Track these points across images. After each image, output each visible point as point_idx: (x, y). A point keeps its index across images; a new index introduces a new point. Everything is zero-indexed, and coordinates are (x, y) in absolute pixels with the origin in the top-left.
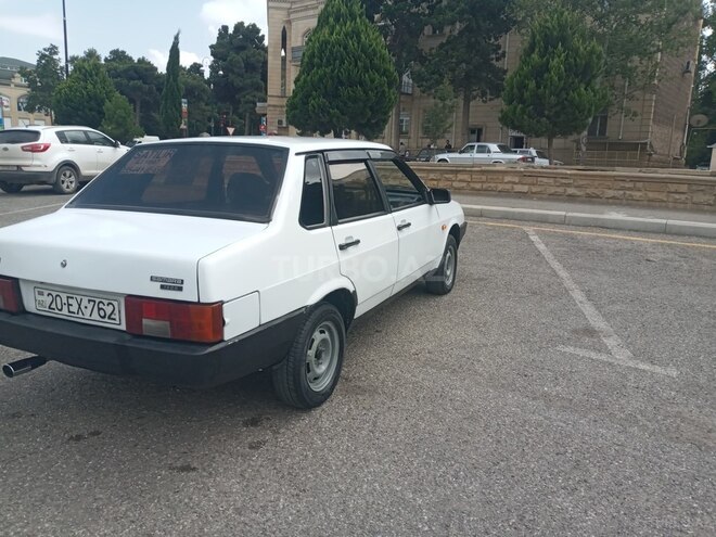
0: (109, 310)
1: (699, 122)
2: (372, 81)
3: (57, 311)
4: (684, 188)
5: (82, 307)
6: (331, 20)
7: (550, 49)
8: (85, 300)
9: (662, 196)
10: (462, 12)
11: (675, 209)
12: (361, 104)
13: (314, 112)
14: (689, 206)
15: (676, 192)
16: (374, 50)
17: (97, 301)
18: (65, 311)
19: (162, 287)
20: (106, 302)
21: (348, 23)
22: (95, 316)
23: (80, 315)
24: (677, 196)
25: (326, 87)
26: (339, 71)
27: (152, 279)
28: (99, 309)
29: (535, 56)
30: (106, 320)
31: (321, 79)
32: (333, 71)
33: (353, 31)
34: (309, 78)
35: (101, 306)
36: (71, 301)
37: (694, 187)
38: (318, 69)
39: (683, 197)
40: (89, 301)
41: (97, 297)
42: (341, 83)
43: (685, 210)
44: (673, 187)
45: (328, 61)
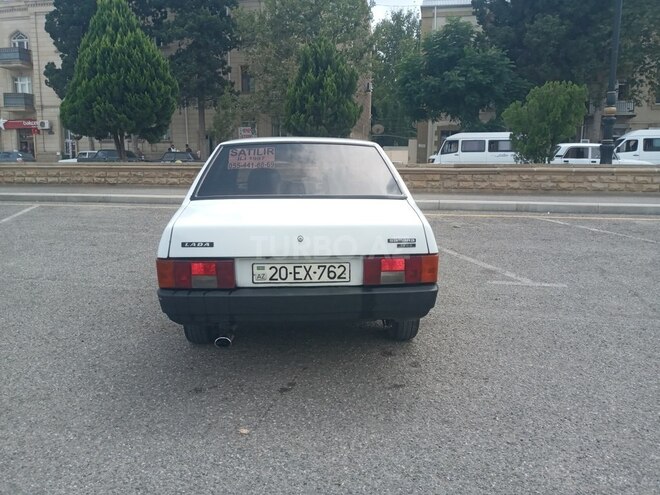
0: (339, 271)
1: (378, 130)
2: (159, 89)
3: (280, 281)
4: (437, 177)
5: (311, 273)
6: (109, 29)
7: (321, 70)
8: (315, 267)
9: (423, 184)
10: (191, 29)
11: (433, 193)
12: (149, 110)
13: (99, 116)
14: (442, 189)
15: (433, 181)
16: (158, 60)
17: (328, 265)
18: (290, 278)
19: (399, 246)
20: (337, 265)
21: (129, 33)
22: (325, 278)
23: (308, 279)
24: (433, 183)
25: (111, 94)
26: (125, 78)
27: (389, 241)
28: (329, 272)
29: (310, 75)
30: (336, 279)
31: (106, 85)
32: (119, 78)
33: (134, 42)
34: (92, 83)
35: (331, 269)
36: (297, 270)
37: (445, 176)
38: (101, 74)
39: (437, 184)
40: (319, 267)
41: (327, 263)
42: (127, 89)
43: (439, 193)
44: (430, 177)
45: (112, 68)
